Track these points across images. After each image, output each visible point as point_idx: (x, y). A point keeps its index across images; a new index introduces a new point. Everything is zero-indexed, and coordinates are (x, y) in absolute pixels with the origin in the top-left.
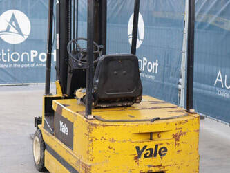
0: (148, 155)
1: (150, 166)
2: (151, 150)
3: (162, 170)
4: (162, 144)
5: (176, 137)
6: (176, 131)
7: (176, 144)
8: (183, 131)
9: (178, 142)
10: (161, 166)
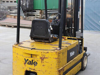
0: (29, 63)
1: (30, 68)
2: (30, 61)
3: (35, 71)
4: (35, 60)
5: (42, 59)
6: (42, 56)
7: (42, 62)
8: (45, 57)
9: (43, 61)
10: (34, 69)
